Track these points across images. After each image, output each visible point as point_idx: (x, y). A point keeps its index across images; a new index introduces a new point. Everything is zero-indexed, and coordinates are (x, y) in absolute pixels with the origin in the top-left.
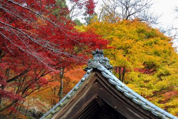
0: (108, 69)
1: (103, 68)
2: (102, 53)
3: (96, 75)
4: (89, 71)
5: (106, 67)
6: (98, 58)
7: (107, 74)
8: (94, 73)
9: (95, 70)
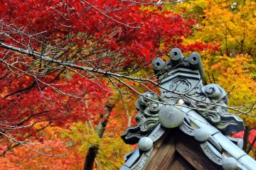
0: (224, 132)
1: (203, 129)
2: (194, 67)
3: (177, 156)
4: (147, 141)
5: (214, 125)
6: (181, 88)
7: (223, 151)
8: (168, 151)
9: (174, 135)
